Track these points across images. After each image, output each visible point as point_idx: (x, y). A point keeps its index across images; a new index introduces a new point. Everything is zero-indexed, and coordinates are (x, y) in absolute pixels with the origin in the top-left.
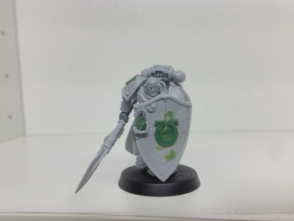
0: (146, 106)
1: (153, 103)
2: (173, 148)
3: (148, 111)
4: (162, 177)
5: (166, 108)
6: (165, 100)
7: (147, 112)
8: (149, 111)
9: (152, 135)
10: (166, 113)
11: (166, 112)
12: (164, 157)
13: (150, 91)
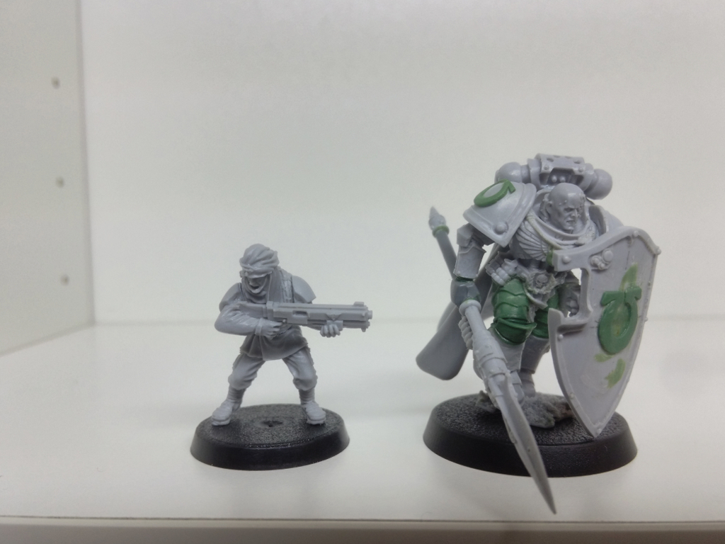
0: (592, 255)
1: (608, 247)
2: (622, 356)
3: (594, 268)
4: (596, 426)
5: (628, 259)
6: (633, 241)
7: (593, 270)
8: (596, 268)
9: (593, 327)
10: (626, 271)
11: (626, 269)
12: (606, 378)
13: (565, 218)
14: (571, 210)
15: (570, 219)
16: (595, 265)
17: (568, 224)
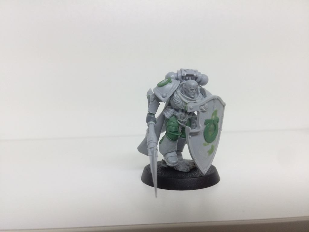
0: (201, 106)
1: (206, 103)
2: (213, 143)
4: (204, 170)
5: (214, 107)
6: (215, 100)
9: (202, 133)
11: (213, 111)
12: (208, 152)
13: (191, 93)
14: (193, 90)
15: (192, 93)
16: (202, 110)
17: (192, 95)
